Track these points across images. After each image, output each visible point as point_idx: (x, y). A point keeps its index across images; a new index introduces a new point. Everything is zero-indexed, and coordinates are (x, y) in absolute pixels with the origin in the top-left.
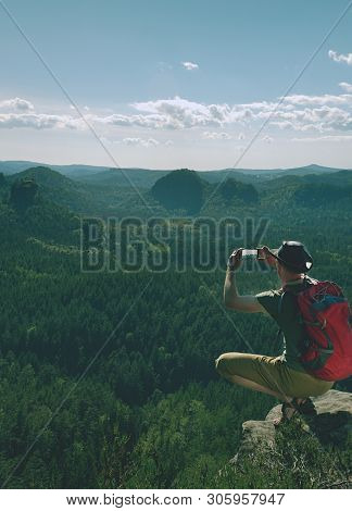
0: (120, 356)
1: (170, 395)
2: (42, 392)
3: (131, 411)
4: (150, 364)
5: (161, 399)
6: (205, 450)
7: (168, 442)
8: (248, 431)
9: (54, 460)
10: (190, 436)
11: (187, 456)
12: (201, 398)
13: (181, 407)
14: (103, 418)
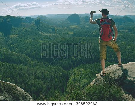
0: (63, 60)
1: (76, 68)
2: (46, 68)
3: (67, 72)
4: (71, 61)
5: (74, 69)
6: (85, 78)
7: (76, 78)
8: (97, 76)
9: (51, 82)
10: (81, 76)
11: (81, 80)
12: (83, 68)
13: (79, 70)
14: (60, 74)
